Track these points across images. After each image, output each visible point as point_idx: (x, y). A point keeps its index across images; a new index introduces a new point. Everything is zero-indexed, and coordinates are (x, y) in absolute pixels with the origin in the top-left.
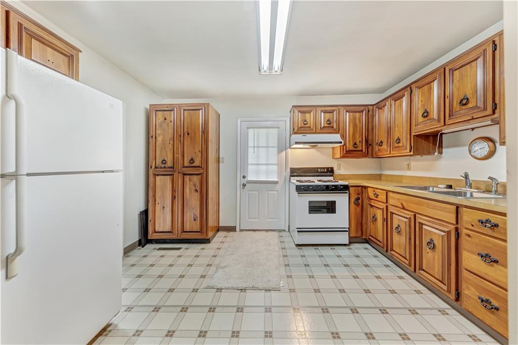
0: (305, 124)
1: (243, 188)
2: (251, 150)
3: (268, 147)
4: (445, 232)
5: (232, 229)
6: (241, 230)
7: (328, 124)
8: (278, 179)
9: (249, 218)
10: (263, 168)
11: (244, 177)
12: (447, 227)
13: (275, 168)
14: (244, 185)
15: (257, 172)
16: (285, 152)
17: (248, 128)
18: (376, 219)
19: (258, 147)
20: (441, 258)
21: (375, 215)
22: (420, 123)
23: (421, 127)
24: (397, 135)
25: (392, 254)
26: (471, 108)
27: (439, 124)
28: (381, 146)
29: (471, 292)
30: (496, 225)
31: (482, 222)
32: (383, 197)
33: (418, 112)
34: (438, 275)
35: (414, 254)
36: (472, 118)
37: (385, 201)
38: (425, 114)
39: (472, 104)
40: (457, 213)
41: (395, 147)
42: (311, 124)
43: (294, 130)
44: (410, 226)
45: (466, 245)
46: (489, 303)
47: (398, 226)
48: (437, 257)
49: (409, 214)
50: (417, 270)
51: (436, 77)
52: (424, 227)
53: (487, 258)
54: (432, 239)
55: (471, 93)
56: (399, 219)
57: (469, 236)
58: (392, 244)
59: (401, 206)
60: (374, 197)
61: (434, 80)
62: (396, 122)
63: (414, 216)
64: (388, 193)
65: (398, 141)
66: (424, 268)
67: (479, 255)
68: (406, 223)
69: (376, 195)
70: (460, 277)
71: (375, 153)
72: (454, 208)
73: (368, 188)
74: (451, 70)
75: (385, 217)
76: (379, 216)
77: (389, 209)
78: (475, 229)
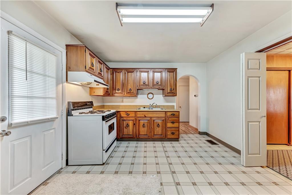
0: (92, 66)
2: (19, 75)
3: (45, 75)
4: (162, 120)
7: (101, 71)
12: (163, 118)
16: (61, 85)
18: (129, 126)
19: (32, 72)
20: (161, 128)
21: (127, 124)
22: (141, 85)
23: (142, 87)
24: (129, 87)
25: (139, 137)
26: (159, 85)
27: (149, 87)
28: (118, 91)
29: (169, 133)
30: (175, 114)
31: (172, 114)
32: (133, 115)
33: (141, 81)
34: (161, 134)
35: (151, 132)
36: (159, 88)
37: (134, 116)
38: (144, 83)
39: (160, 84)
40: (165, 114)
41: (128, 93)
42: (94, 68)
43: (86, 68)
44: (149, 123)
45: (168, 121)
46: (173, 133)
47: (144, 124)
48: (160, 128)
49: (149, 119)
50: (152, 136)
51: (149, 71)
52: (155, 121)
53: (173, 123)
54: (158, 124)
55: (159, 80)
56: (144, 122)
57: (169, 119)
58: (139, 133)
59: (144, 116)
60: (125, 116)
61: (147, 72)
62: (129, 82)
63: (151, 119)
64: (136, 112)
65: (130, 90)
66: (155, 134)
67: (171, 123)
68: (147, 122)
69: (128, 115)
70: (166, 131)
71: (113, 94)
72: (165, 112)
73: (121, 112)
74: (153, 71)
75: (134, 123)
76: (131, 124)
77: (137, 119)
78: (170, 117)
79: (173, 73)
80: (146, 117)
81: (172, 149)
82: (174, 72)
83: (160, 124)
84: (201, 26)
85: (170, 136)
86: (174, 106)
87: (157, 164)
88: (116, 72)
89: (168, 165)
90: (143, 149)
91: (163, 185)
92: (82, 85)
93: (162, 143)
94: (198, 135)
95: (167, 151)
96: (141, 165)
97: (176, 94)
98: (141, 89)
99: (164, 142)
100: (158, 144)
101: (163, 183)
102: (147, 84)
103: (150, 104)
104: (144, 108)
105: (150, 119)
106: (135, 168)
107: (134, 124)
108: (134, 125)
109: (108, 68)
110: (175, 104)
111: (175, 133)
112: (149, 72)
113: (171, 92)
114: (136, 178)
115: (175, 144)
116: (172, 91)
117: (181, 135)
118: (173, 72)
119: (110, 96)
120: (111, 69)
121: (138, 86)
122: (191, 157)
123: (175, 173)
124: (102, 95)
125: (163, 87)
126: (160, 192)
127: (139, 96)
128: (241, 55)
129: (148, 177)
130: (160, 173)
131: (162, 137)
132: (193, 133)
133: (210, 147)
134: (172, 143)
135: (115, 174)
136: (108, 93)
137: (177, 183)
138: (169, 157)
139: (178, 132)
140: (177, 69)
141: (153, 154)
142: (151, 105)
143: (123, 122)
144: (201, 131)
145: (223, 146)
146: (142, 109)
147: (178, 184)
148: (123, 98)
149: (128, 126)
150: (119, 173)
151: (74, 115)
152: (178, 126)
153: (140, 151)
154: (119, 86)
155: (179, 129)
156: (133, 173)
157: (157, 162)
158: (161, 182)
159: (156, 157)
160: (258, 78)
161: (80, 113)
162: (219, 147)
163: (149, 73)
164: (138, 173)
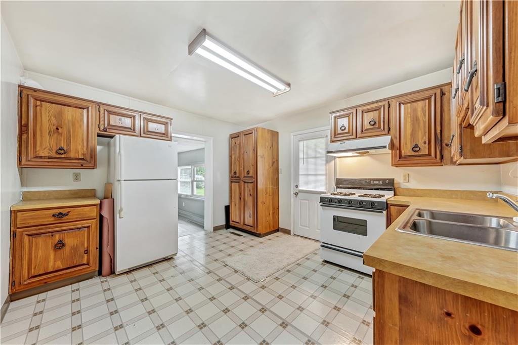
0: (343, 130)
1: (296, 197)
2: (301, 161)
3: (316, 157)
5: (287, 232)
6: (295, 235)
7: (372, 125)
8: (326, 190)
9: (301, 225)
10: (312, 178)
11: (297, 186)
13: (323, 178)
14: (296, 194)
15: (307, 183)
16: (333, 161)
17: (299, 141)
19: (307, 158)
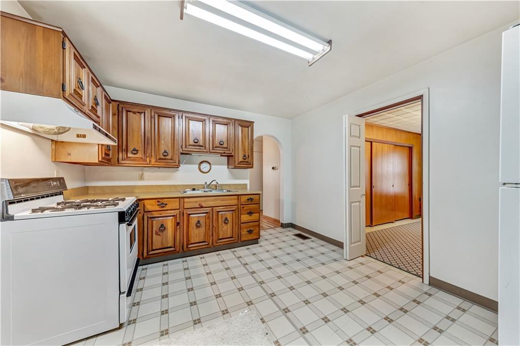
4: (233, 211)
12: (234, 208)
20: (231, 225)
21: (162, 225)
22: (190, 145)
23: (190, 148)
24: (163, 148)
25: (189, 248)
26: (225, 148)
27: (205, 151)
28: (135, 154)
29: (244, 232)
30: (253, 199)
31: (248, 200)
32: (175, 204)
33: (189, 137)
34: (230, 235)
35: (213, 234)
36: (224, 153)
37: (178, 208)
38: (196, 141)
39: (225, 145)
40: (238, 199)
41: (160, 159)
42: (84, 93)
43: (63, 91)
44: (209, 217)
45: (243, 212)
46: (250, 230)
47: (199, 221)
48: (229, 225)
49: (208, 210)
50: (214, 243)
51: (205, 120)
52: (220, 213)
53: (250, 213)
54: (226, 219)
55: (225, 140)
56: (198, 217)
57: (243, 207)
58: (188, 240)
59: (199, 206)
60: (157, 208)
61: (202, 121)
62: (162, 136)
63: (213, 210)
64: (181, 200)
65: (166, 154)
66: (221, 237)
67: (248, 214)
68: (206, 216)
69: (163, 205)
70: (240, 228)
71: (118, 161)
72: (237, 197)
73: (145, 201)
74: (213, 121)
75: (178, 221)
76: (170, 223)
77: (185, 212)
78: (246, 203)
79: (247, 129)
80: (202, 207)
81: (253, 258)
82: (250, 128)
83: (229, 219)
84: (310, 66)
85: (245, 236)
86: (246, 185)
87: (241, 289)
88: (127, 111)
89: (259, 287)
90: (202, 270)
91: (266, 321)
92: (35, 134)
93: (234, 252)
94: (280, 229)
95: (247, 264)
96: (212, 301)
97: (253, 165)
98: (188, 154)
99: (236, 249)
100: (227, 254)
101: (264, 318)
102: (201, 144)
103: (206, 183)
104: (194, 189)
105: (211, 211)
106: (203, 311)
107: (178, 224)
108: (177, 226)
109: (109, 101)
110: (247, 182)
111: (253, 230)
112: (205, 122)
113: (244, 160)
114: (213, 327)
115: (254, 248)
116: (247, 160)
117: (262, 233)
118: (248, 127)
119: (111, 165)
120: (115, 104)
121: (184, 147)
122: (271, 268)
123: (275, 295)
124: (97, 162)
125: (231, 152)
126: (267, 334)
127: (182, 167)
128: (344, 116)
129: (235, 317)
130: (252, 304)
131: (232, 240)
132: (273, 227)
133: (303, 243)
134: (249, 249)
135: (163, 337)
136: (107, 157)
137: (284, 310)
138: (254, 272)
139: (257, 228)
140: (254, 122)
141: (226, 275)
142: (208, 183)
143: (150, 222)
144: (284, 223)
145: (316, 239)
146: (190, 193)
147: (286, 310)
148: (142, 170)
149: (165, 229)
150: (170, 331)
151: (16, 216)
152: (258, 218)
153: (198, 276)
154: (135, 142)
155: (260, 223)
156: (202, 320)
157: (240, 287)
158: (261, 317)
159: (232, 278)
160: (358, 148)
161: (34, 211)
162: (313, 241)
163: (205, 124)
164: (212, 317)
